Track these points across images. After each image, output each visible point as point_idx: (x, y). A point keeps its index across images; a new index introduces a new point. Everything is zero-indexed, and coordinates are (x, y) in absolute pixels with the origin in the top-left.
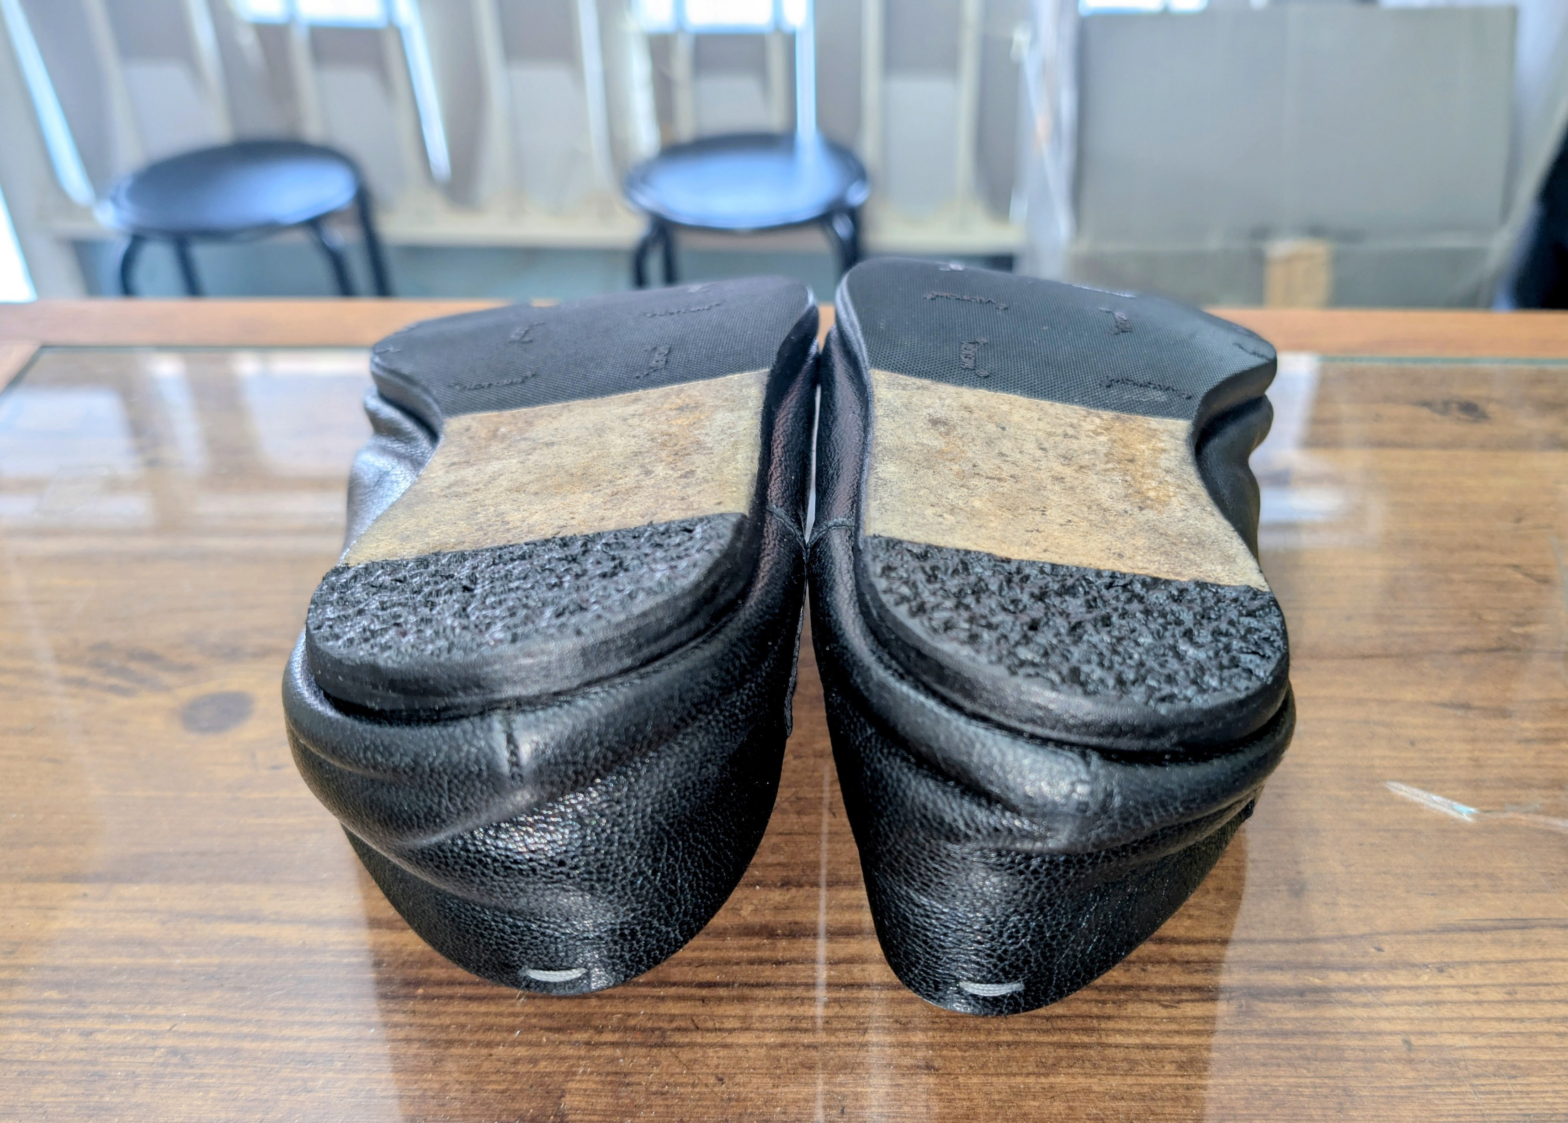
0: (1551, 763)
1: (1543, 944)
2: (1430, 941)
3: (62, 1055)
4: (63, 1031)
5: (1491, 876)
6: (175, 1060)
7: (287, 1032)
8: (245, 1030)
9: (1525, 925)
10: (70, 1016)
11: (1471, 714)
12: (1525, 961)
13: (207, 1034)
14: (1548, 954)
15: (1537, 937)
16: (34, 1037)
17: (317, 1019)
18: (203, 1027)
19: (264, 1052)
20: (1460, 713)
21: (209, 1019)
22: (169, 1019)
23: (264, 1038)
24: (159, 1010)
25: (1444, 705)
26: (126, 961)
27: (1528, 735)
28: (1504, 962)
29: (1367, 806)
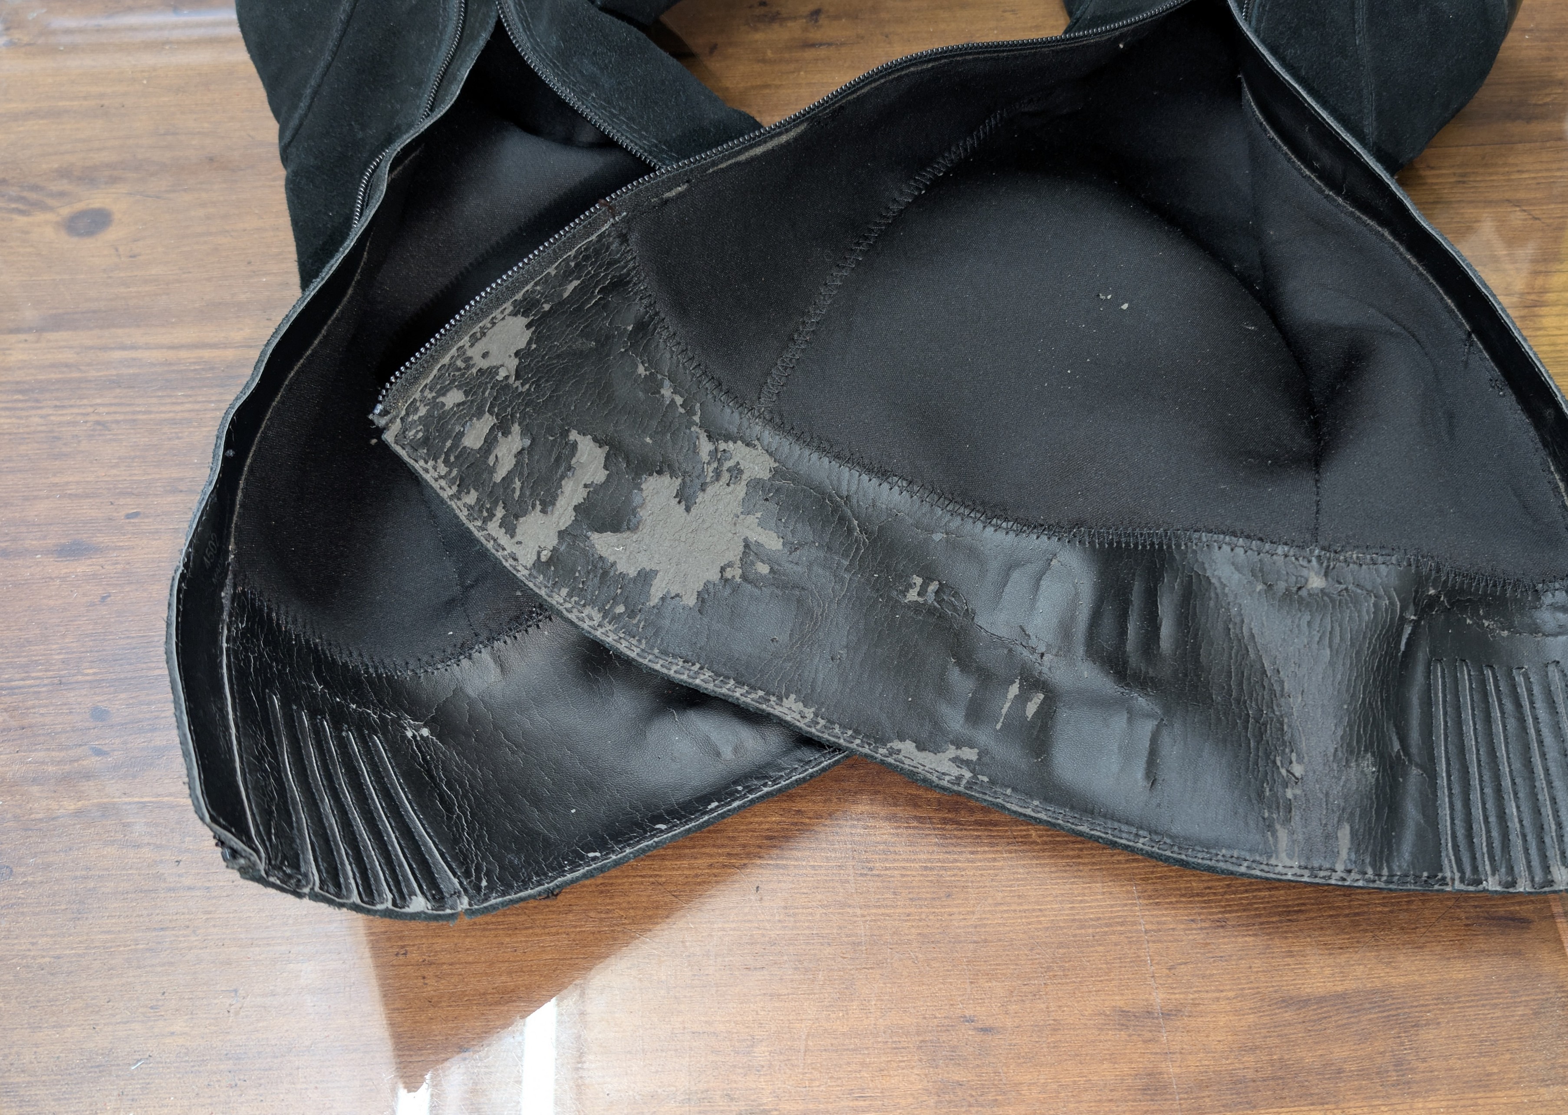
3: (33, 429)
4: (30, 416)
6: (99, 427)
7: (163, 409)
8: (138, 409)
10: (33, 408)
13: (115, 413)
16: (14, 420)
17: (179, 401)
18: (113, 409)
19: (151, 420)
21: (115, 405)
22: (91, 406)
23: (150, 412)
24: (85, 402)
26: (60, 376)
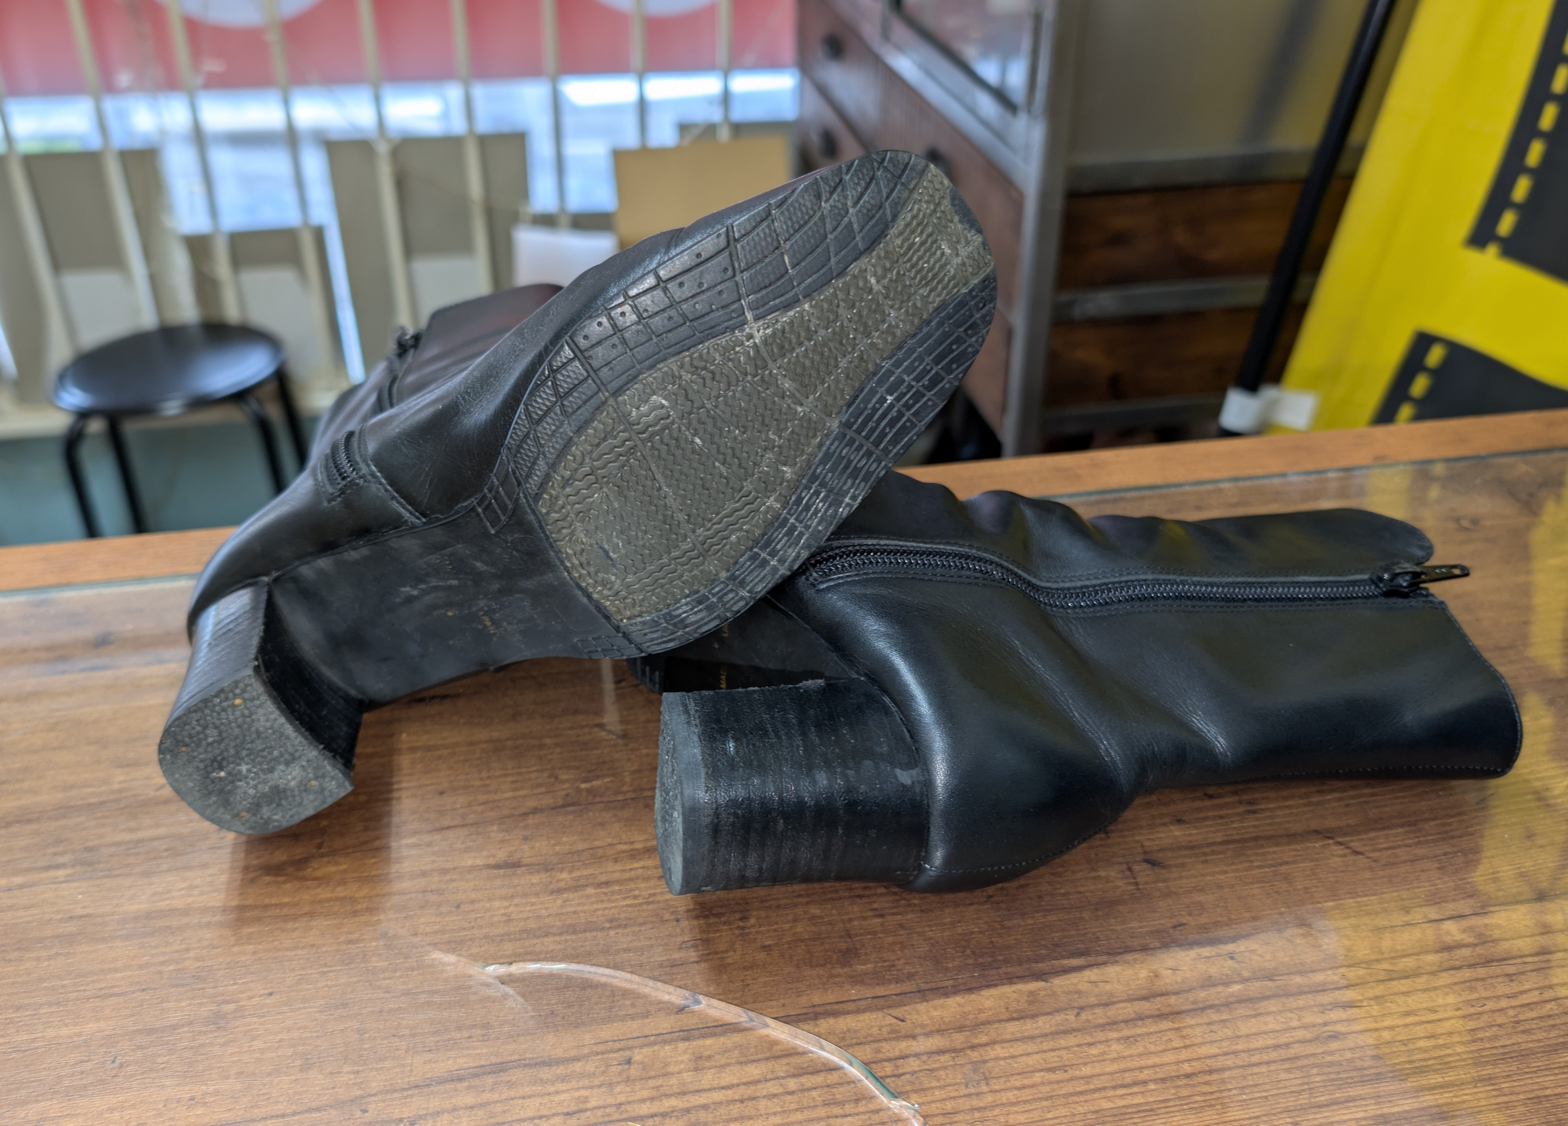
0: (573, 909)
1: (510, 1085)
2: (412, 1096)
5: (487, 1026)
9: (501, 1068)
11: (519, 871)
12: (488, 1103)
14: (512, 1093)
15: (508, 1079)
20: (509, 871)
25: (497, 867)
27: (562, 884)
28: (472, 1108)
29: (398, 974)
